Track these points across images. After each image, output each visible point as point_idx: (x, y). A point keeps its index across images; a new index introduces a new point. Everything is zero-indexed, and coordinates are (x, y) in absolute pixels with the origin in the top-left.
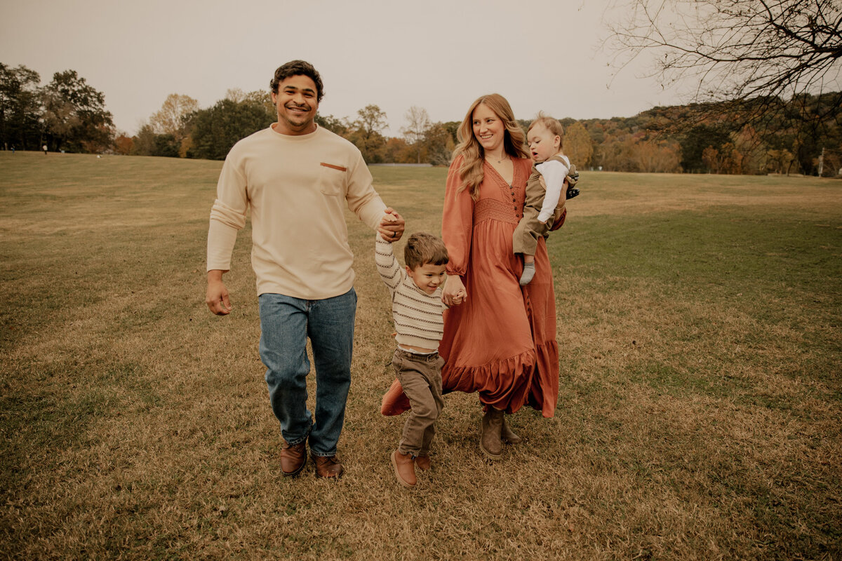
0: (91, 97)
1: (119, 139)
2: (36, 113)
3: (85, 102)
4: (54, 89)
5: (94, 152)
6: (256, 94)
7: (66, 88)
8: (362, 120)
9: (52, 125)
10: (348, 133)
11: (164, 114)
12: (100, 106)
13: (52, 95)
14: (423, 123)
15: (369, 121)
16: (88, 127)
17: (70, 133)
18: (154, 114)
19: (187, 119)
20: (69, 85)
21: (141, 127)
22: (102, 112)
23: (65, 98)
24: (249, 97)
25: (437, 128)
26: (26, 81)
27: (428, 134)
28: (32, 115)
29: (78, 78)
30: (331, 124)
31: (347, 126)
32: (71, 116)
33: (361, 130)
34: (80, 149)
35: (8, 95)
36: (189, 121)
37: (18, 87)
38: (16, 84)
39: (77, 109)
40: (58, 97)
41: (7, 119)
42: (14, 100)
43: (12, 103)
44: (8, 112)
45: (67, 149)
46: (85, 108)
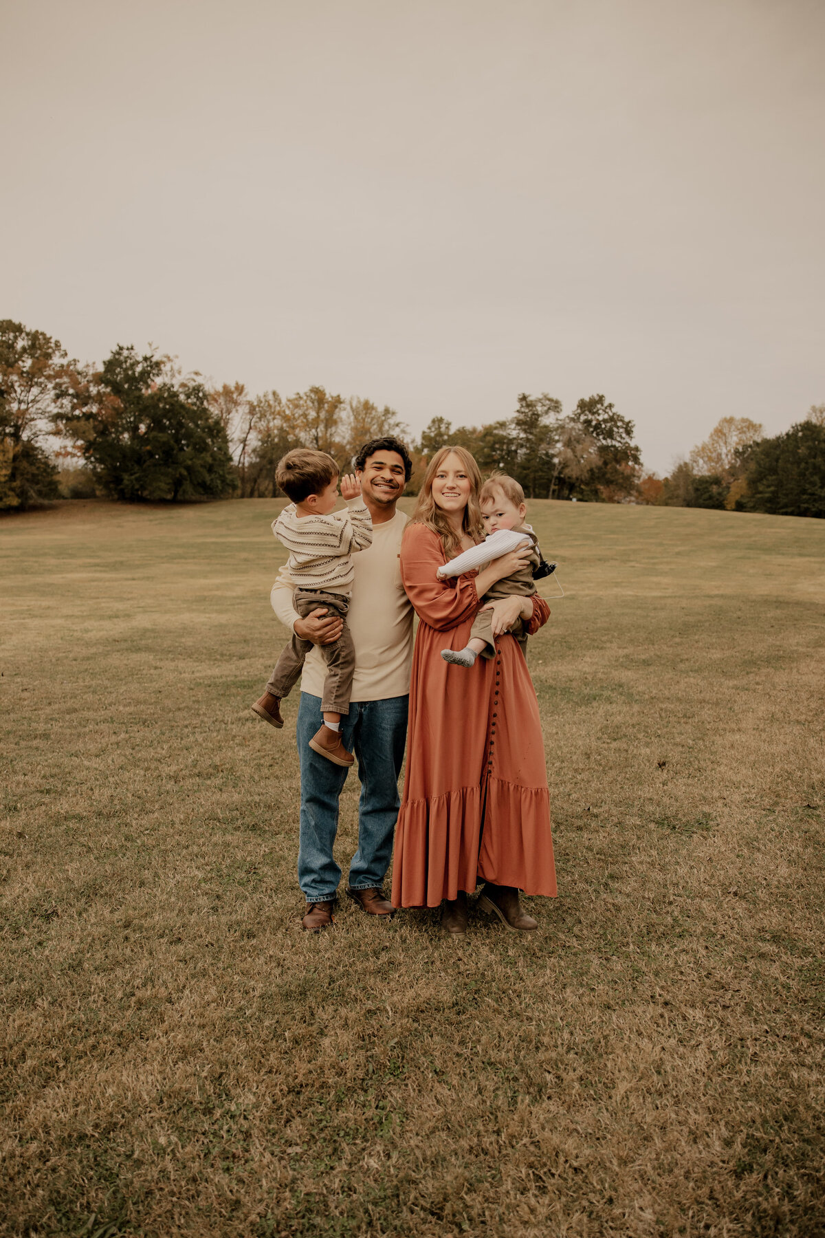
0: (618, 427)
1: (645, 482)
2: (551, 452)
3: (610, 434)
4: (575, 419)
5: (611, 500)
7: (590, 417)
9: (567, 466)
11: (710, 447)
12: (627, 440)
13: (573, 428)
16: (609, 467)
17: (586, 476)
18: (696, 447)
19: (744, 452)
20: (593, 414)
21: (677, 465)
22: (628, 447)
23: (586, 431)
26: (547, 412)
28: (547, 455)
29: (606, 404)
32: (590, 453)
34: (595, 496)
35: (525, 431)
36: (746, 456)
37: (537, 420)
38: (536, 416)
39: (599, 444)
40: (579, 430)
41: (519, 459)
42: (531, 437)
43: (528, 440)
44: (522, 451)
45: (580, 497)
46: (609, 442)
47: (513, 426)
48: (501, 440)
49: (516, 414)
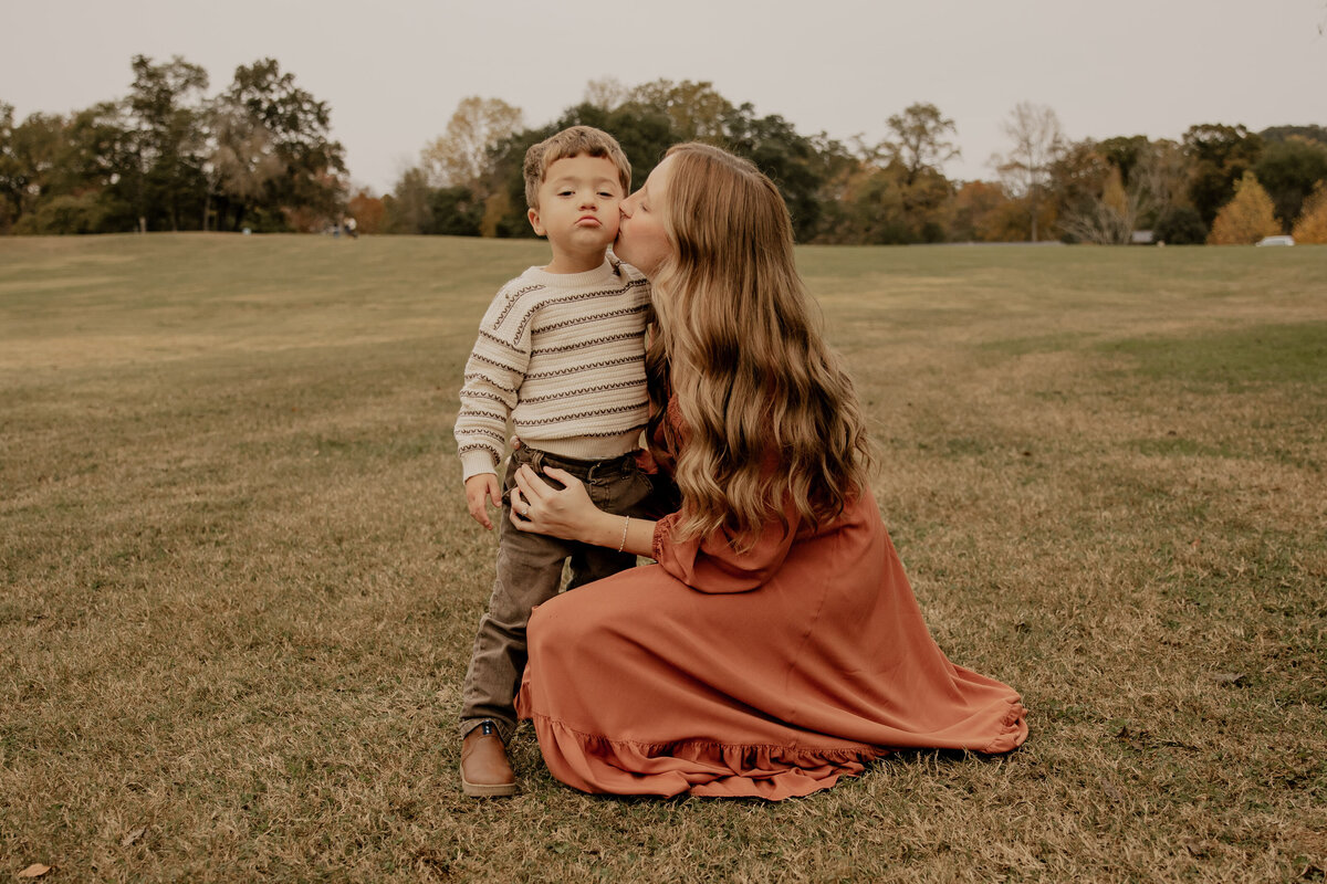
0: (305, 112)
1: (356, 201)
2: (199, 154)
3: (292, 123)
4: (233, 100)
5: (304, 230)
6: (650, 89)
7: (258, 95)
8: (896, 139)
9: (229, 178)
10: (863, 171)
11: (450, 144)
12: (321, 132)
13: (230, 115)
14: (1048, 143)
15: (913, 141)
16: (297, 177)
17: (261, 191)
18: (429, 143)
19: (499, 152)
20: (263, 90)
21: (403, 172)
22: (324, 145)
23: (253, 117)
24: (634, 95)
25: (1082, 153)
26: (184, 87)
27: (1059, 169)
28: (192, 158)
29: (282, 73)
30: (823, 152)
31: (861, 157)
32: (263, 155)
33: (896, 163)
34: (279, 224)
35: (151, 119)
36: (503, 156)
37: (168, 100)
38: (166, 94)
39: (276, 141)
40: (242, 117)
41: (146, 169)
42: (162, 129)
43: (157, 134)
44: (149, 154)
45: (254, 227)
46: (293, 136)
47: (128, 110)
48: (111, 134)
49: (131, 91)
